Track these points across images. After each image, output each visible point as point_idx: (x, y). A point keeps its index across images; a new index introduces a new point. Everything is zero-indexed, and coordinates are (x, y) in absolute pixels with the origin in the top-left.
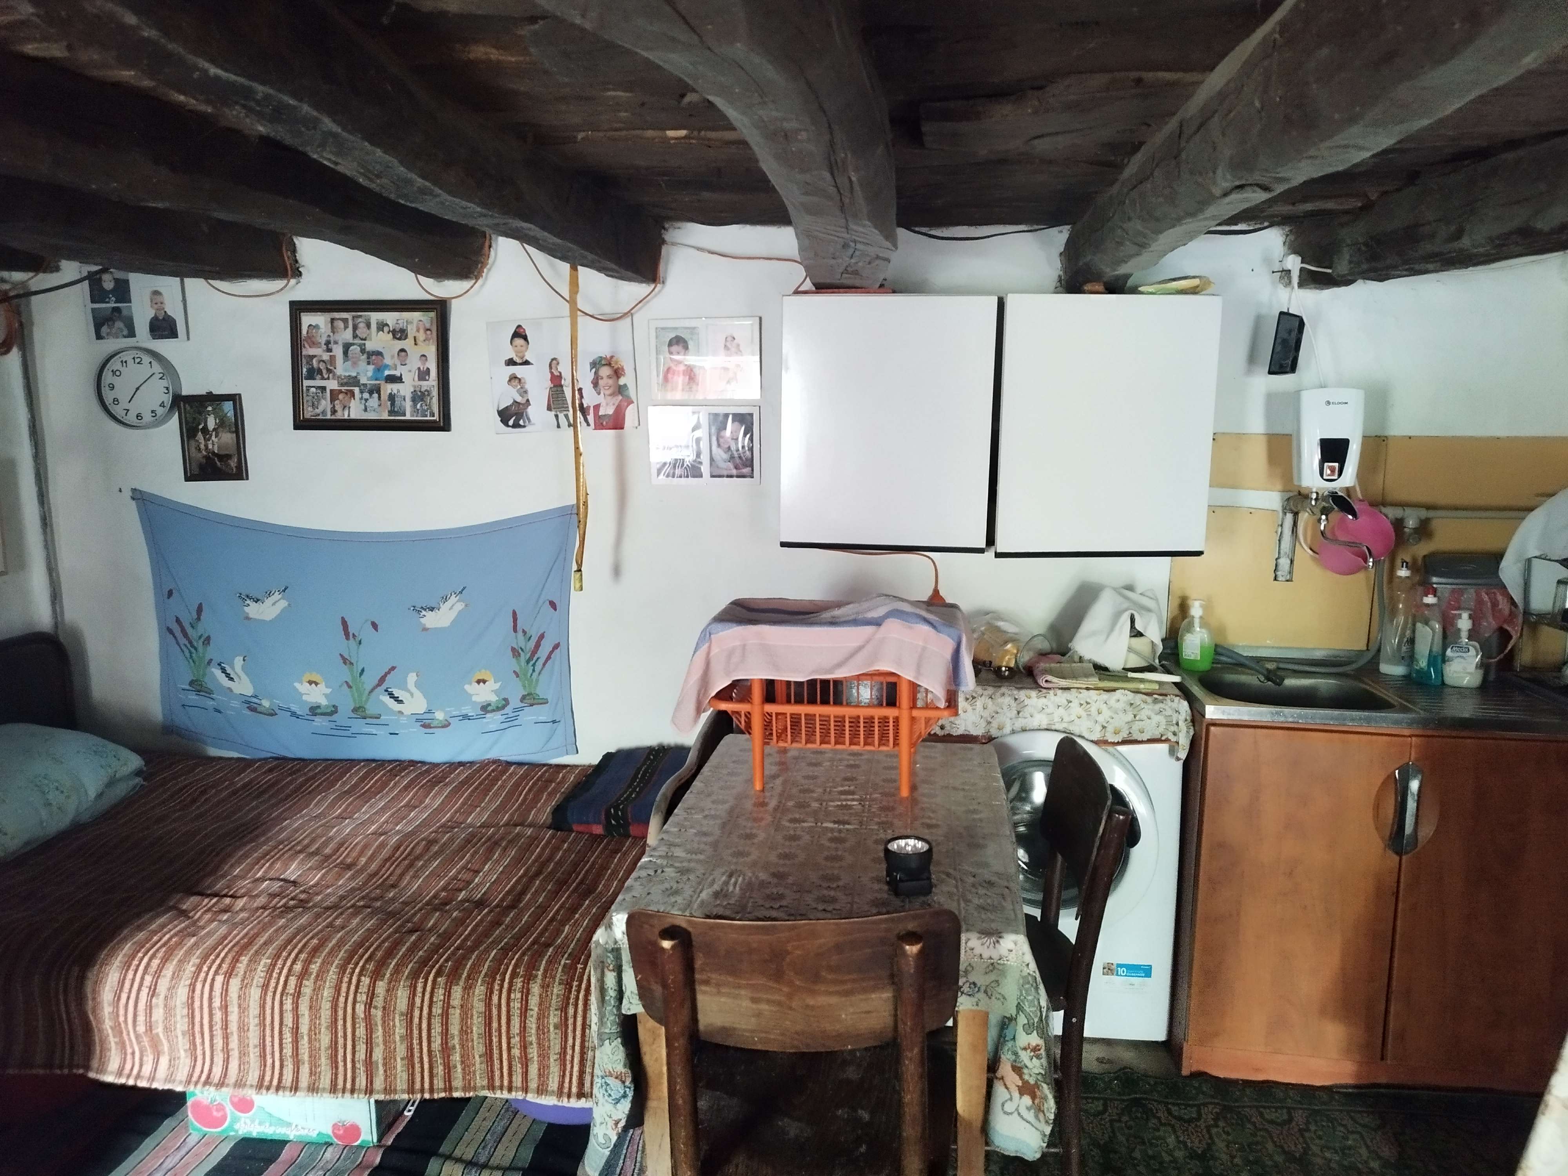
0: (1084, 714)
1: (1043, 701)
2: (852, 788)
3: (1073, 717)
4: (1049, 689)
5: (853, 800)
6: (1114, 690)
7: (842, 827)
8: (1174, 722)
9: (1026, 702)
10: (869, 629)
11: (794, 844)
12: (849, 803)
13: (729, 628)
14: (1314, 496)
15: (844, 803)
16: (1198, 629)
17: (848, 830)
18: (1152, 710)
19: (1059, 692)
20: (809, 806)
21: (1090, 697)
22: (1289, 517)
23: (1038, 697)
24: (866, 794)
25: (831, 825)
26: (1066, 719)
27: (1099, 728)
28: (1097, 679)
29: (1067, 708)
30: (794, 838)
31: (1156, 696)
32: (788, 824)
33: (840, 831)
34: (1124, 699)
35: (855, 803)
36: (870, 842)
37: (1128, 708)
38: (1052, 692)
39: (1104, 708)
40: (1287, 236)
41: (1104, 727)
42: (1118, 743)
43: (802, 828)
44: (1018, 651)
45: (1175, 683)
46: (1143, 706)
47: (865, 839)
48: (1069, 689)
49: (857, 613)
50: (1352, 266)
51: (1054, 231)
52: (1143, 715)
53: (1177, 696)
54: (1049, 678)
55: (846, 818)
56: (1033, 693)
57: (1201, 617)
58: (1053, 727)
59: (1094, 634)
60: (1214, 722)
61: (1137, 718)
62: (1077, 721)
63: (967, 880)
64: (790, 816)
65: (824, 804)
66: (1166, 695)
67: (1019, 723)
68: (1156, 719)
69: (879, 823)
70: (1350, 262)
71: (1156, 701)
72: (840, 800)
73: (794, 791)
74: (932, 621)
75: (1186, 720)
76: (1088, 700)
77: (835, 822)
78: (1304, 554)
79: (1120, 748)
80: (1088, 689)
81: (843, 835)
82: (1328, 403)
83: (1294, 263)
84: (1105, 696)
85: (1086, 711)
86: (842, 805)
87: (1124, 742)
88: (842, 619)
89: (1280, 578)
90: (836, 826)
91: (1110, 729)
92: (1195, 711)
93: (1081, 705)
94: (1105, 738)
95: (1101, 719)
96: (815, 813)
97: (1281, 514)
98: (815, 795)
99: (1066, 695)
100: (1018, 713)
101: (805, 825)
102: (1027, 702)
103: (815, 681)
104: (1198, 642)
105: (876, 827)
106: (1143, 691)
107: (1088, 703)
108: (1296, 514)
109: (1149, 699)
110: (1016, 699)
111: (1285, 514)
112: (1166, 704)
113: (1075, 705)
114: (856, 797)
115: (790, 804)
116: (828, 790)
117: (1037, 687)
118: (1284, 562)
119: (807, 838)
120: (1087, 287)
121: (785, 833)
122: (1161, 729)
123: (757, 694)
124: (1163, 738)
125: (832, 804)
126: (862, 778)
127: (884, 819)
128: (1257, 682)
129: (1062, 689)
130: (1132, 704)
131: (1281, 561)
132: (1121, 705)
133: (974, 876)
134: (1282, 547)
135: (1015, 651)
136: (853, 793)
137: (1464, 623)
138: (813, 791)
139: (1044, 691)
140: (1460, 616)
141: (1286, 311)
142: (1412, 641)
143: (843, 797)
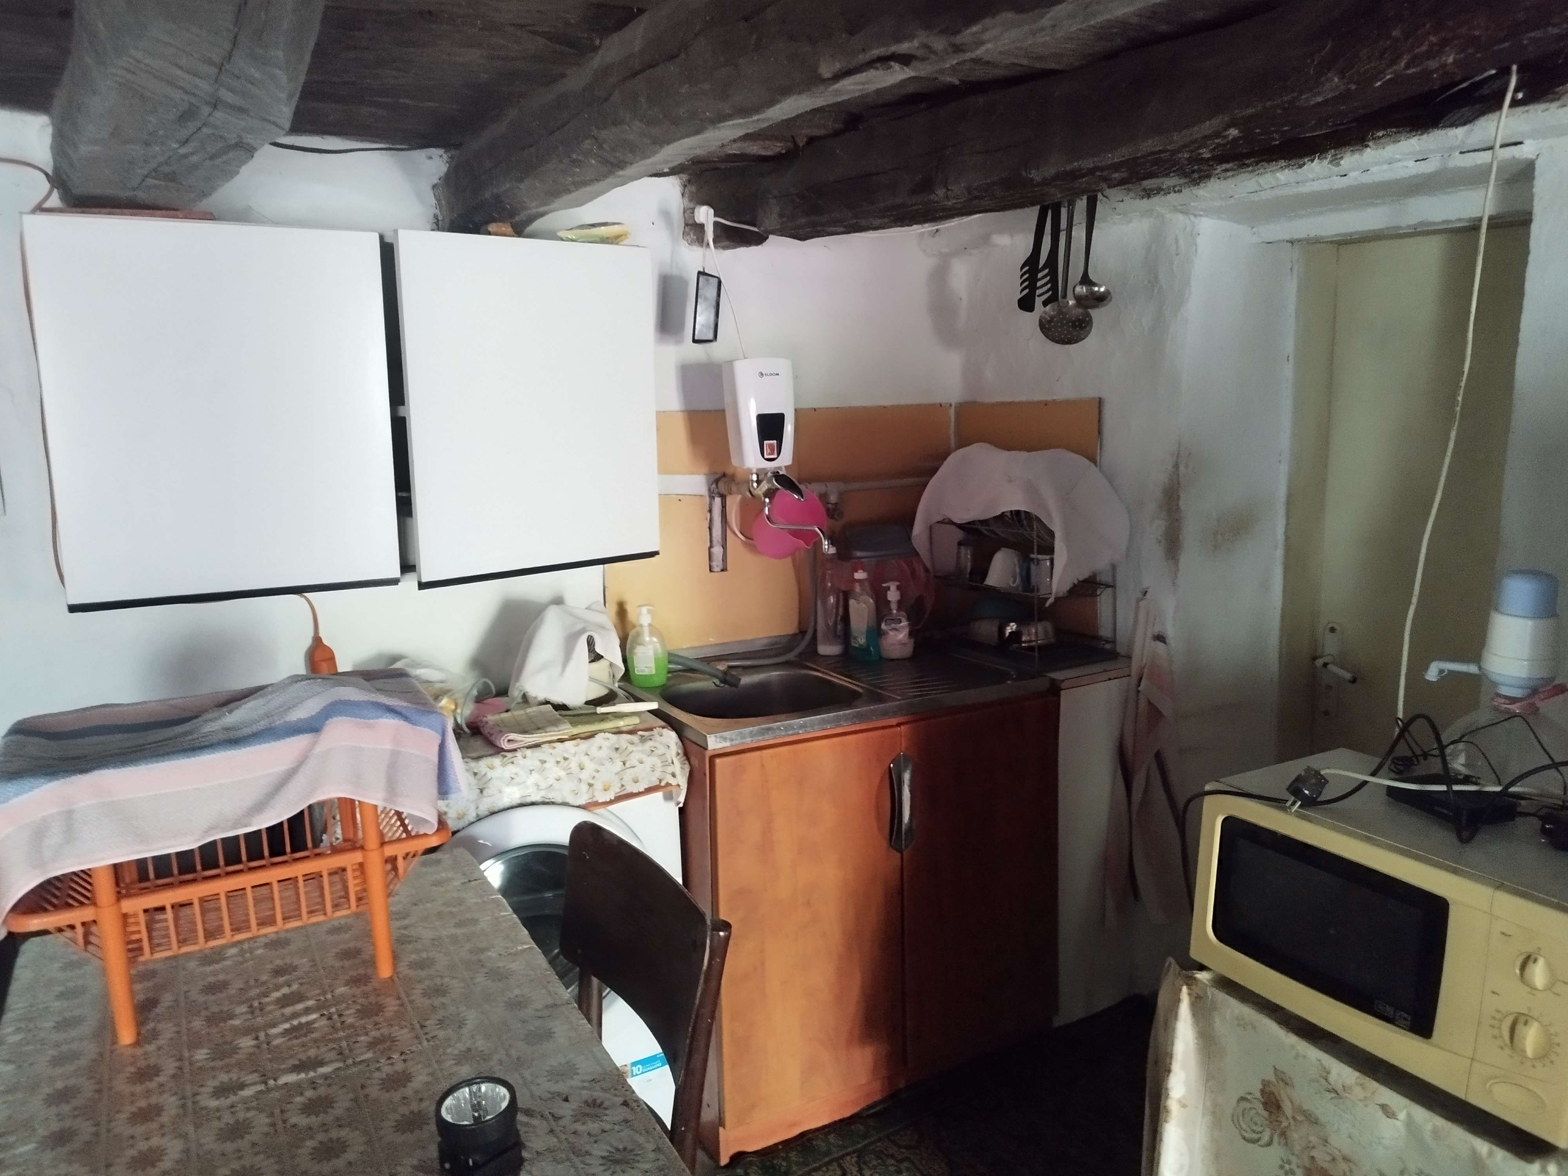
0: (562, 774)
1: (511, 770)
2: (295, 987)
3: (551, 781)
4: (515, 750)
5: (307, 1011)
6: (591, 735)
7: (312, 1074)
8: (670, 761)
9: (489, 776)
10: (300, 742)
11: (243, 1144)
12: (304, 1020)
13: (31, 789)
14: (755, 478)
15: (295, 1022)
16: (648, 639)
17: (326, 1077)
18: (643, 752)
19: (528, 752)
20: (235, 1050)
21: (566, 751)
22: (718, 501)
23: (504, 765)
24: (324, 993)
25: (291, 1078)
26: (543, 785)
27: (584, 787)
28: (568, 726)
29: (542, 771)
30: (236, 1131)
31: (640, 733)
32: (213, 1103)
33: (313, 1084)
34: (606, 744)
35: (314, 1016)
36: (374, 1091)
37: (614, 755)
38: (519, 754)
39: (586, 760)
40: (685, 186)
41: (590, 785)
42: (611, 802)
43: (245, 1101)
44: (456, 705)
45: (651, 712)
46: (631, 748)
47: (363, 1087)
48: (537, 746)
49: (268, 715)
50: (785, 219)
51: (419, 155)
52: (633, 760)
53: (663, 727)
54: (512, 736)
55: (312, 1053)
56: (496, 761)
57: (650, 625)
58: (529, 800)
59: (544, 667)
60: (717, 752)
61: (627, 765)
62: (556, 785)
63: (561, 1112)
64: (212, 1084)
65: (262, 1035)
66: (651, 729)
67: (485, 806)
68: (650, 761)
69: (372, 1045)
70: (781, 216)
71: (643, 740)
72: (288, 1019)
73: (198, 1024)
74: (399, 709)
75: (678, 754)
76: (566, 756)
77: (298, 1068)
78: (735, 541)
79: (611, 808)
80: (561, 741)
81: (322, 1091)
82: (762, 374)
83: (705, 215)
84: (584, 745)
85: (565, 769)
86: (294, 1029)
87: (619, 799)
88: (247, 731)
89: (716, 569)
90: (303, 1075)
91: (598, 786)
92: (687, 743)
93: (558, 762)
94: (595, 799)
95: (585, 775)
96: (252, 1062)
97: (708, 499)
98: (236, 1022)
99: (537, 754)
100: (481, 791)
101: (247, 1092)
102: (491, 774)
103: (213, 843)
104: (651, 653)
105: (369, 1055)
106: (625, 729)
107: (565, 759)
108: (723, 497)
109: (634, 738)
110: (475, 774)
111: (712, 498)
112: (656, 741)
113: (550, 764)
114: (310, 1003)
115: (201, 1055)
116: (256, 1004)
117: (498, 751)
118: (718, 550)
119: (261, 1121)
120: (492, 227)
121: (216, 1124)
122: (658, 774)
123: (104, 888)
124: (663, 784)
125: (274, 1031)
126: (303, 962)
127: (375, 1034)
128: (713, 687)
129: (529, 747)
130: (617, 749)
131: (714, 550)
132: (604, 753)
133: (566, 1100)
134: (714, 535)
135: (453, 707)
136: (299, 997)
137: (893, 595)
138: (232, 1016)
139: (509, 755)
140: (888, 588)
141: (702, 270)
142: (846, 619)
143: (288, 1011)
